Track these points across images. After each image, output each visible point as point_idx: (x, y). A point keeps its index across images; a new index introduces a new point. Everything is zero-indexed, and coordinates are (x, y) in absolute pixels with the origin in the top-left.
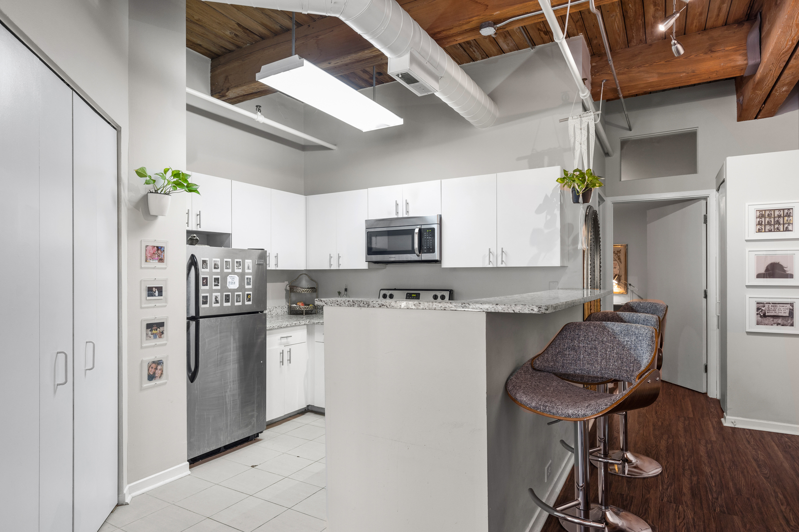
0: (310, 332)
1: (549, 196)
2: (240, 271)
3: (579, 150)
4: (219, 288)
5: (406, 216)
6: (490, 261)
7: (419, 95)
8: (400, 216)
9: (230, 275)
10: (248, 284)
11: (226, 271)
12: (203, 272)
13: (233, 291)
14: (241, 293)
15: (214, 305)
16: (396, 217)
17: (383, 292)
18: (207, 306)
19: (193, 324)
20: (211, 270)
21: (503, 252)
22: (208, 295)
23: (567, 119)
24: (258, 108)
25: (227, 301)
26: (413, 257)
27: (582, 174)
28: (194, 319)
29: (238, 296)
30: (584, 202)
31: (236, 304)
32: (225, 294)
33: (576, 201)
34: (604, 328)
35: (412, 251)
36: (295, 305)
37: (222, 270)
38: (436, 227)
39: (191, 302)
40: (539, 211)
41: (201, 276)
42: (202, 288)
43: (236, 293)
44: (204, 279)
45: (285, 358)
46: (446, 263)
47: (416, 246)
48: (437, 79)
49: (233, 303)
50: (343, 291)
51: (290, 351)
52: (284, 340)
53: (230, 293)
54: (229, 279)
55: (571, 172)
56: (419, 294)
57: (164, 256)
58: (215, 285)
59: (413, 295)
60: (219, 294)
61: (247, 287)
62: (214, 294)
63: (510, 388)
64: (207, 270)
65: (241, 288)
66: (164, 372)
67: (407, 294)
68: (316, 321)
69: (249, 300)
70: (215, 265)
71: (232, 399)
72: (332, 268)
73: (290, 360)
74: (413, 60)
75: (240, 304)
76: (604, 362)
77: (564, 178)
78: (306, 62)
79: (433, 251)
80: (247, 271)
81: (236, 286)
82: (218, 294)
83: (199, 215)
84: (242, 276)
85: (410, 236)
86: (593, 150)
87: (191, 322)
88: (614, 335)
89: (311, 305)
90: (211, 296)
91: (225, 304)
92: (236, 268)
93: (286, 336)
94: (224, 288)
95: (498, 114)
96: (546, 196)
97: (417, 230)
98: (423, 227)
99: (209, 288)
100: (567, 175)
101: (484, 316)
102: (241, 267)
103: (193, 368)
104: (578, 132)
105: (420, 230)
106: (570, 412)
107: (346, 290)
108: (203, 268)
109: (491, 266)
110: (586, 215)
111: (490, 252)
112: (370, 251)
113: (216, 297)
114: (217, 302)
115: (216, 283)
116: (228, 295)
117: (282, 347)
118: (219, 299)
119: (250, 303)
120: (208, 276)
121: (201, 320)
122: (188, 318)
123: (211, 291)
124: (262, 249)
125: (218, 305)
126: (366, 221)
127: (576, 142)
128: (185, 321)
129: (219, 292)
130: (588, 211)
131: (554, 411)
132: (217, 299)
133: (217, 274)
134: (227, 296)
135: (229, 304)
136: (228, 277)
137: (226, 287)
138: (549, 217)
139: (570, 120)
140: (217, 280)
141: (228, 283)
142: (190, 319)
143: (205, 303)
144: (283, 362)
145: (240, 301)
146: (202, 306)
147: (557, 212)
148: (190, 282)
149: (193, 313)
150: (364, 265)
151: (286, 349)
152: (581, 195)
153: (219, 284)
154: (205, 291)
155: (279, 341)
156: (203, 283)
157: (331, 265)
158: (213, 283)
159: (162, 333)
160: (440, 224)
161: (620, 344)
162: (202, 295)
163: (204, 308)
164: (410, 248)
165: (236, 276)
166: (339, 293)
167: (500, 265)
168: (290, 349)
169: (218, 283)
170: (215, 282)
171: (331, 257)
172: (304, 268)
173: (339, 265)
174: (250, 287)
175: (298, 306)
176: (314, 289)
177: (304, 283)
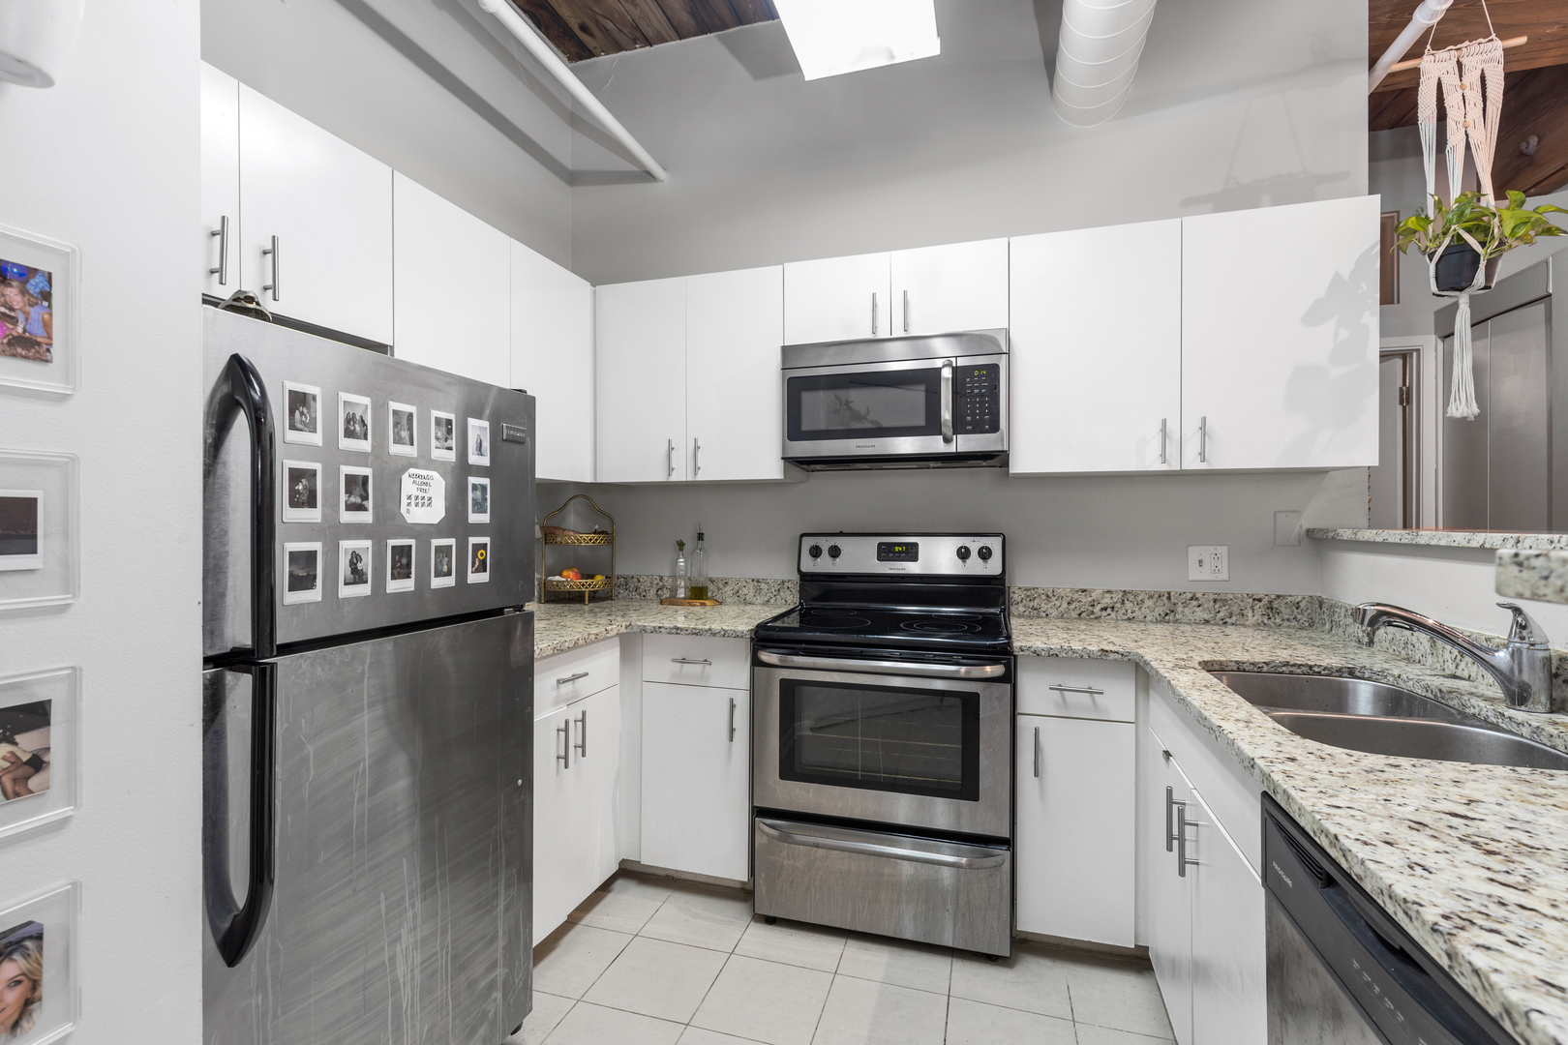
1: (1346, 275)
2: (450, 456)
3: (1461, 146)
4: (366, 517)
5: (903, 334)
6: (1165, 455)
8: (885, 333)
9: (412, 471)
10: (479, 507)
11: (395, 449)
12: (293, 448)
13: (424, 533)
14: (452, 542)
15: (346, 592)
16: (870, 336)
17: (808, 543)
18: (314, 595)
19: (240, 687)
20: (330, 438)
21: (1203, 429)
22: (316, 546)
25: (401, 571)
26: (937, 444)
28: (248, 659)
29: (443, 551)
31: (437, 583)
32: (392, 542)
35: (933, 429)
36: (557, 578)
37: (380, 445)
38: (1002, 362)
39: (230, 583)
40: (1313, 316)
41: (285, 463)
42: (287, 515)
43: (436, 542)
44: (296, 475)
45: (574, 743)
46: (1020, 465)
47: (946, 415)
49: (422, 582)
50: (691, 539)
51: (583, 721)
52: (567, 688)
53: (412, 542)
54: (408, 487)
56: (916, 545)
57: (47, 326)
58: (350, 507)
59: (897, 549)
60: (368, 543)
61: (474, 518)
62: (347, 545)
64: (316, 439)
65: (455, 522)
66: (47, 989)
67: (880, 545)
68: (648, 624)
69: (482, 568)
70: (350, 420)
71: (418, 960)
72: (674, 478)
73: (583, 747)
79: (993, 428)
80: (473, 459)
81: (434, 513)
82: (364, 545)
83: (271, 252)
84: (455, 476)
85: (926, 389)
87: (230, 677)
89: (599, 578)
90: (333, 551)
91: (394, 586)
92: (434, 442)
93: (568, 675)
94: (388, 521)
96: (1337, 277)
97: (947, 373)
98: (965, 361)
99: (324, 516)
102: (453, 443)
103: (240, 894)
104: (1453, 92)
105: (956, 370)
107: (700, 536)
108: (293, 427)
109: (1166, 466)
111: (1164, 431)
112: (794, 429)
113: (355, 558)
114: (358, 576)
115: (357, 500)
116: (402, 547)
117: (563, 712)
118: (367, 564)
119: (484, 577)
120: (317, 466)
121: (283, 662)
122: (208, 661)
123: (333, 533)
124: (520, 391)
125: (364, 590)
126: (783, 348)
128: (193, 677)
129: (367, 538)
132: (360, 566)
133: (360, 458)
134: (402, 552)
135: (408, 585)
136: (405, 477)
137: (396, 514)
138: (1344, 334)
140: (357, 484)
141: (404, 501)
142: (221, 661)
143: (302, 581)
144: (566, 758)
145: (449, 573)
146: (288, 598)
148: (225, 488)
149: (239, 632)
150: (773, 471)
151: (573, 715)
153: (370, 504)
154: (308, 531)
155: (554, 693)
156: (293, 493)
157: (669, 470)
158: (343, 497)
159: (37, 763)
160: (1009, 354)
162: (286, 547)
163: (297, 608)
165: (435, 474)
166: (681, 545)
167: (1192, 463)
168: (584, 713)
169: (365, 498)
170: (348, 492)
171: (670, 449)
172: (589, 479)
173: (696, 469)
174: (484, 518)
175: (568, 580)
176: (608, 535)
177: (572, 519)
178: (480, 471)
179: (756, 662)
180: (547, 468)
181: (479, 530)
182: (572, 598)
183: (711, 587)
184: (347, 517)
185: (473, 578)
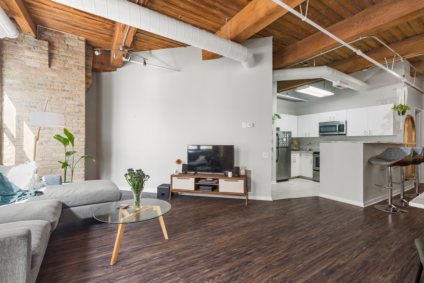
0: (300, 155)
1: (389, 113)
2: (286, 137)
3: (401, 99)
4: (282, 141)
5: (334, 121)
6: (365, 134)
7: (341, 89)
8: (331, 121)
11: (283, 137)
13: (285, 142)
16: (330, 121)
19: (277, 149)
21: (370, 131)
23: (396, 89)
24: (287, 94)
26: (336, 133)
27: (402, 106)
28: (278, 148)
30: (402, 115)
33: (399, 114)
34: (399, 148)
35: (336, 131)
38: (345, 124)
39: (277, 144)
40: (385, 118)
41: (279, 138)
45: (295, 162)
46: (348, 135)
47: (337, 130)
48: (347, 84)
49: (285, 145)
50: (309, 144)
52: (294, 156)
54: (284, 139)
55: (397, 106)
57: (273, 133)
61: (287, 141)
62: (281, 142)
63: (370, 161)
65: (286, 141)
66: (273, 159)
68: (302, 152)
70: (281, 135)
72: (306, 137)
74: (341, 82)
75: (282, 145)
76: (399, 157)
77: (394, 108)
78: (310, 86)
79: (344, 131)
84: (286, 138)
85: (335, 127)
86: (407, 98)
88: (402, 150)
89: (298, 148)
94: (283, 141)
95: (369, 87)
96: (388, 113)
97: (338, 125)
98: (340, 124)
100: (396, 107)
101: (363, 144)
103: (277, 159)
104: (400, 93)
105: (339, 125)
106: (385, 164)
107: (310, 143)
108: (279, 136)
109: (365, 135)
110: (406, 118)
111: (365, 131)
112: (320, 132)
114: (281, 144)
117: (294, 158)
119: (288, 145)
124: (290, 132)
126: (319, 123)
127: (400, 96)
130: (407, 117)
131: (381, 164)
133: (281, 137)
134: (283, 143)
138: (388, 120)
139: (398, 90)
140: (281, 139)
142: (277, 148)
147: (392, 118)
148: (277, 139)
150: (318, 136)
151: (295, 159)
152: (401, 113)
157: (306, 136)
160: (346, 123)
161: (403, 152)
162: (279, 142)
163: (279, 146)
164: (335, 131)
166: (308, 144)
167: (369, 135)
171: (306, 134)
172: (297, 137)
173: (309, 136)
174: (288, 141)
175: (294, 148)
176: (299, 144)
177: (295, 141)
178: (288, 138)
179: (313, 155)
180: (292, 137)
181: (288, 142)
182: (295, 150)
183: (312, 149)
184: (281, 141)
185: (287, 145)
